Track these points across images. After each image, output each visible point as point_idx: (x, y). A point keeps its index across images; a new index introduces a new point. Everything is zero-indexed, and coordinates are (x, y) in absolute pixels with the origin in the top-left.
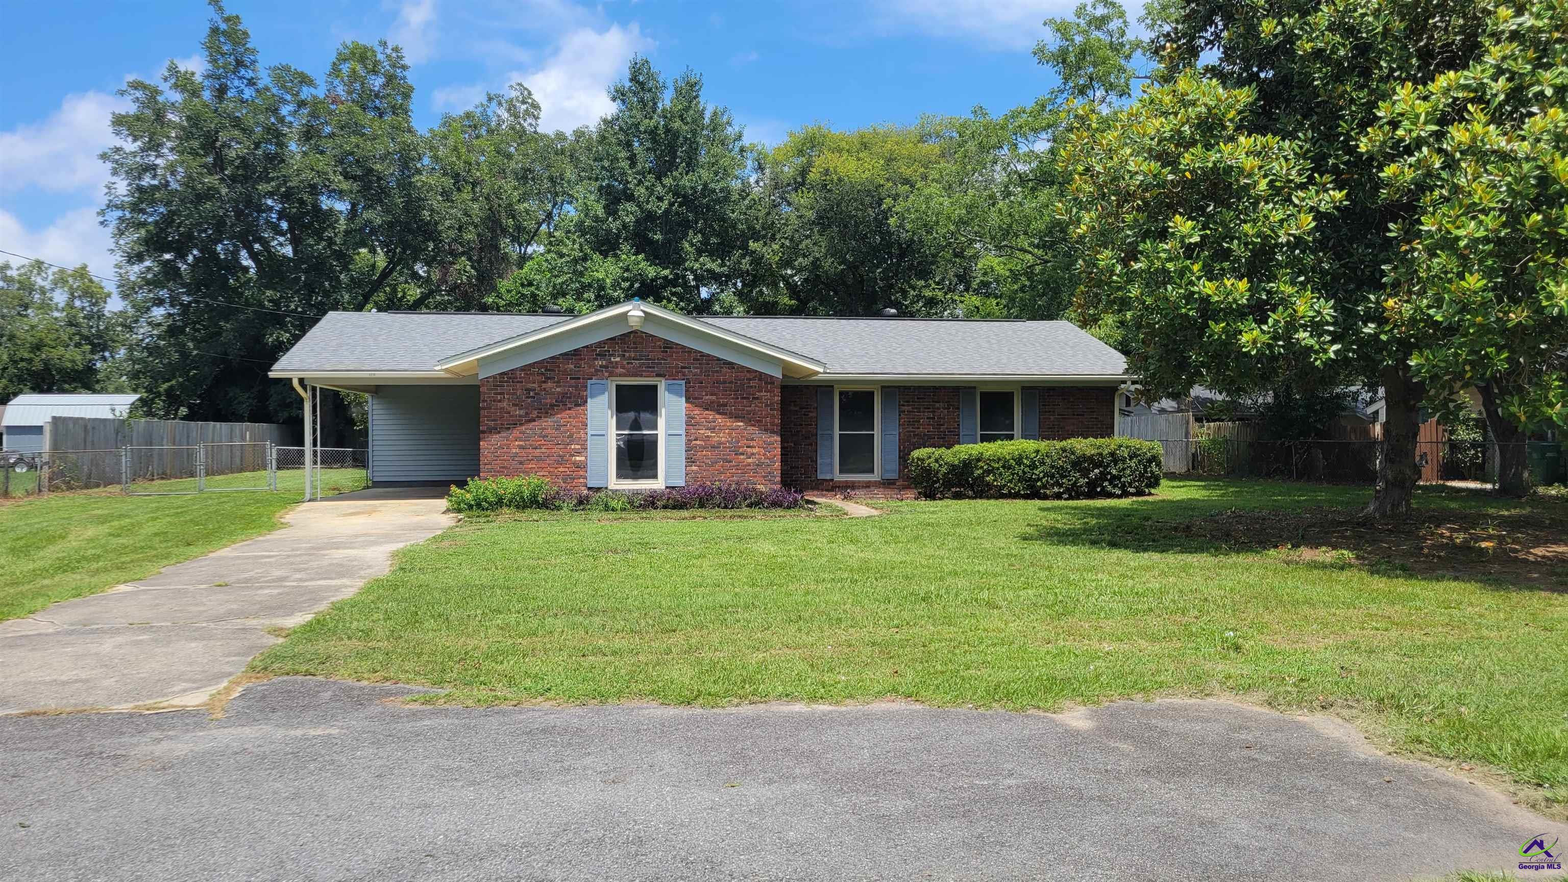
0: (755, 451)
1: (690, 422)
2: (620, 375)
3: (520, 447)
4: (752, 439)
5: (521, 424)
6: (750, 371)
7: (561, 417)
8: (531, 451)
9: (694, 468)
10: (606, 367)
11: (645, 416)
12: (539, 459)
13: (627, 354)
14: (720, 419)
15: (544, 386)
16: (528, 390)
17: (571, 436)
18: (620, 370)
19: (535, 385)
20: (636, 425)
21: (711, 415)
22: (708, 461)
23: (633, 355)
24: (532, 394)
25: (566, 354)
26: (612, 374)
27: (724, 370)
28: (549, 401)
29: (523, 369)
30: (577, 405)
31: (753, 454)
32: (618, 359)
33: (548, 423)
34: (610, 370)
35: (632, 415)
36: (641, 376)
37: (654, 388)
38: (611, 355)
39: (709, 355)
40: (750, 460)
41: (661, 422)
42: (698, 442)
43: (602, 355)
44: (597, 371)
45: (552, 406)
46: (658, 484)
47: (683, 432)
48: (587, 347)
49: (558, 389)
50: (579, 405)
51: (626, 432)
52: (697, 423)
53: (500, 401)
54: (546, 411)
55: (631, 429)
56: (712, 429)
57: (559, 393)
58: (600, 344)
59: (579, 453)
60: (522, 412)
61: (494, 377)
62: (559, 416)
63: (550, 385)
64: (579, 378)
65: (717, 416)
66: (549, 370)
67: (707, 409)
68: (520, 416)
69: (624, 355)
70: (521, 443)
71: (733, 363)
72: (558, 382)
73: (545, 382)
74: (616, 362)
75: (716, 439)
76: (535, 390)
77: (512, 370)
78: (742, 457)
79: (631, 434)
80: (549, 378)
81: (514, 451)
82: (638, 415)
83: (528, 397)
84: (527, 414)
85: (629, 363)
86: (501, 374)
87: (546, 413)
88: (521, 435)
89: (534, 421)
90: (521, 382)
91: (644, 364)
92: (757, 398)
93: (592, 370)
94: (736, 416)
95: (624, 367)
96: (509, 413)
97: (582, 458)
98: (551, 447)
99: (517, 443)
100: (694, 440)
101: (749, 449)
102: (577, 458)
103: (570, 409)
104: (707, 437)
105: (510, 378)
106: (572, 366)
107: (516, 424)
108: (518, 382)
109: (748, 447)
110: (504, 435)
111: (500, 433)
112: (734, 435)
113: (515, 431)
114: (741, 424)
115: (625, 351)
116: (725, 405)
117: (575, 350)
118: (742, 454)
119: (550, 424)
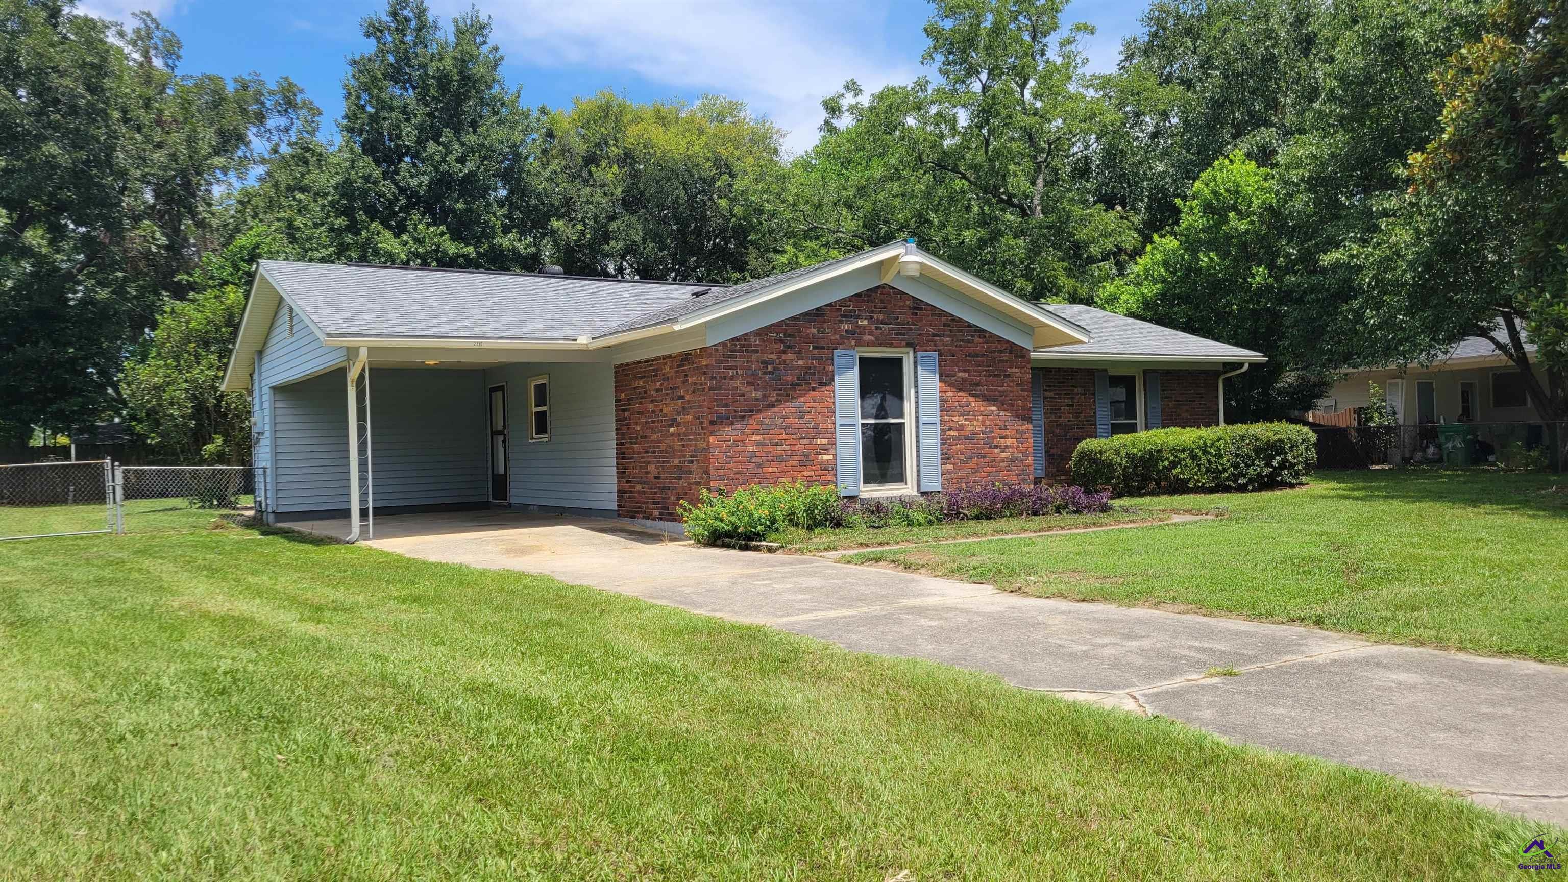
0: (1009, 442)
1: (945, 408)
2: (868, 345)
3: (758, 443)
4: (1006, 428)
5: (759, 411)
6: (1001, 340)
7: (805, 401)
8: (771, 448)
9: (949, 467)
10: (852, 332)
11: (890, 400)
12: (780, 459)
13: (875, 317)
14: (974, 403)
15: (784, 357)
16: (765, 363)
17: (816, 427)
18: (867, 338)
19: (774, 357)
20: (881, 412)
21: (964, 397)
22: (962, 457)
23: (881, 317)
24: (770, 368)
25: (807, 314)
26: (859, 343)
27: (976, 339)
28: (789, 378)
29: (761, 332)
30: (822, 384)
31: (1007, 447)
32: (865, 322)
33: (789, 408)
34: (856, 337)
35: (876, 400)
36: (891, 345)
37: (898, 362)
38: (858, 317)
39: (960, 320)
40: (1003, 455)
41: (909, 407)
42: (952, 433)
43: (846, 316)
44: (842, 337)
45: (794, 385)
46: (907, 490)
47: (937, 420)
48: (830, 305)
49: (800, 363)
50: (826, 385)
51: (872, 421)
52: (951, 409)
53: (732, 378)
54: (788, 392)
55: (877, 417)
56: (965, 415)
57: (799, 367)
58: (844, 302)
59: (826, 450)
60: (759, 395)
61: (724, 344)
62: (802, 399)
63: (790, 356)
64: (823, 348)
65: (971, 399)
66: (789, 336)
67: (960, 390)
68: (757, 399)
69: (872, 317)
70: (759, 438)
71: (984, 331)
72: (799, 352)
73: (784, 352)
74: (864, 327)
75: (970, 428)
76: (772, 363)
77: (746, 334)
78: (996, 451)
79: (876, 425)
80: (789, 347)
81: (751, 449)
82: (883, 399)
83: (765, 373)
84: (764, 396)
85: (877, 328)
86: (733, 339)
87: (788, 395)
88: (759, 427)
89: (773, 406)
90: (757, 352)
91: (893, 329)
92: (1009, 376)
93: (837, 337)
94: (988, 399)
95: (871, 334)
96: (743, 395)
97: (831, 457)
98: (794, 442)
99: (754, 438)
100: (950, 429)
101: (1002, 441)
102: (825, 457)
103: (814, 389)
104: (962, 425)
105: (743, 346)
106: (814, 331)
107: (752, 411)
108: (754, 352)
109: (1002, 438)
110: (738, 426)
111: (732, 423)
112: (988, 423)
113: (751, 421)
114: (994, 408)
115: (872, 312)
116: (977, 385)
117: (817, 309)
118: (996, 447)
119: (793, 410)
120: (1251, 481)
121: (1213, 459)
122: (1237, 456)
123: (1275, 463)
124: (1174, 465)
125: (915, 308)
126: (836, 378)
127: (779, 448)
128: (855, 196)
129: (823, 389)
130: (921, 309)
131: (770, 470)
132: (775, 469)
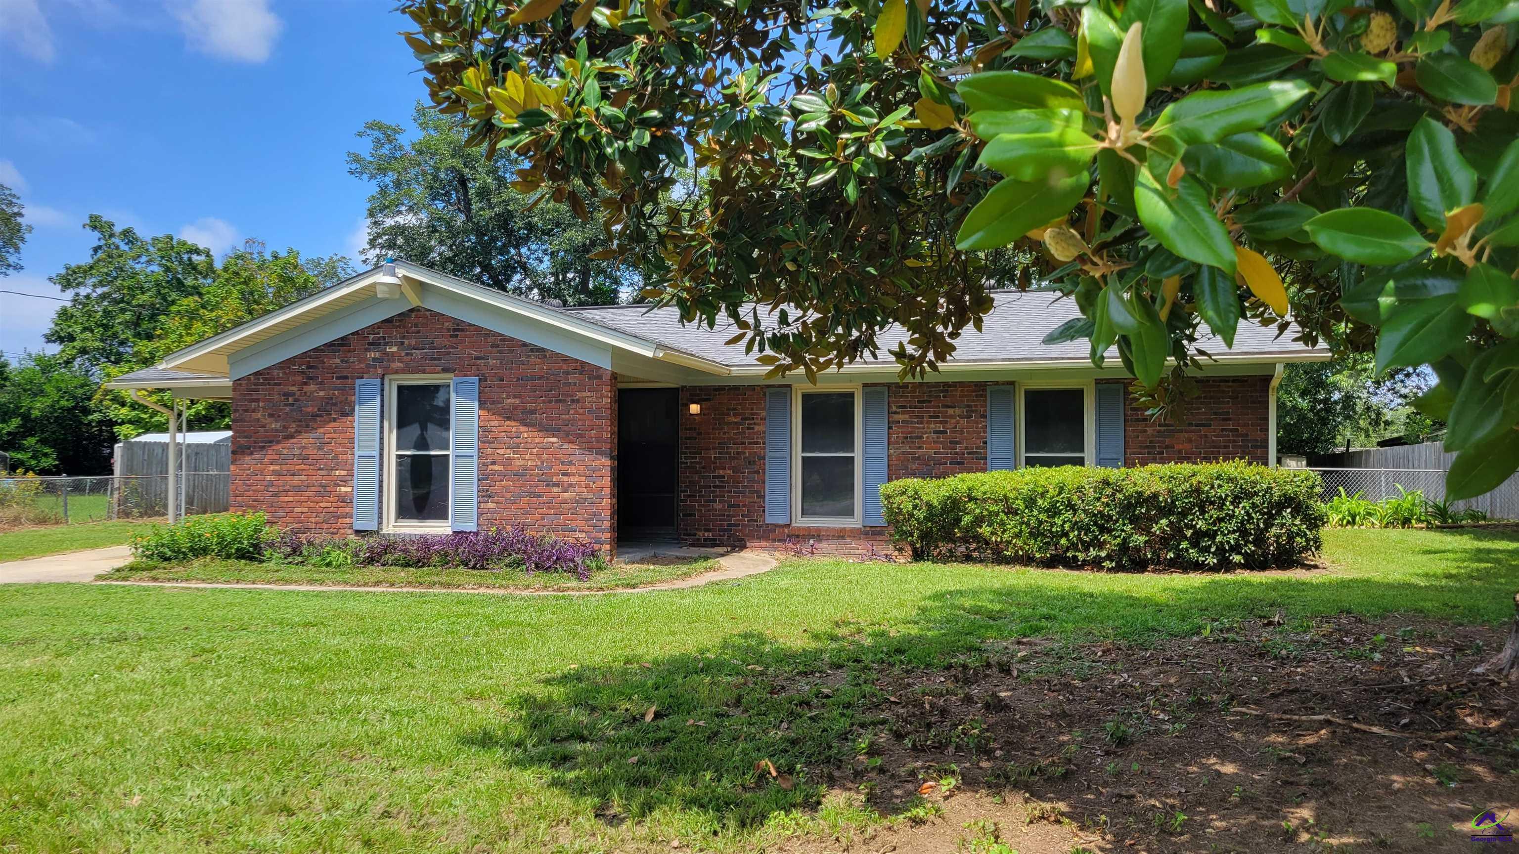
0: (573, 480)
1: (486, 439)
2: (402, 372)
3: (275, 473)
4: (571, 463)
5: (278, 442)
6: (566, 360)
7: (327, 431)
8: (288, 478)
9: (491, 505)
10: (380, 360)
11: (432, 430)
12: (298, 489)
13: (406, 342)
14: (526, 434)
15: (306, 388)
16: (287, 395)
17: (335, 458)
18: (397, 365)
19: (294, 388)
20: (422, 444)
21: (513, 426)
22: (508, 495)
23: (412, 342)
24: (291, 400)
25: (330, 345)
26: (391, 371)
27: (533, 359)
28: (310, 409)
30: (344, 415)
31: (571, 485)
32: (395, 349)
33: (307, 439)
34: (386, 365)
35: (414, 430)
36: (424, 372)
37: (443, 389)
38: (386, 344)
39: (509, 339)
40: (566, 495)
42: (497, 467)
43: (375, 344)
44: (368, 366)
45: (315, 416)
46: (446, 528)
47: (474, 452)
49: (322, 394)
50: (347, 415)
51: (411, 453)
53: (252, 411)
54: (307, 423)
55: (417, 447)
56: (516, 448)
57: (322, 398)
59: (345, 482)
60: (279, 425)
61: (247, 378)
62: (322, 430)
63: (312, 387)
64: (346, 378)
65: (522, 429)
66: (311, 367)
67: (509, 419)
68: (277, 430)
69: (402, 343)
70: (277, 467)
71: (543, 350)
72: (321, 383)
73: (306, 384)
74: (393, 353)
75: (520, 463)
76: (294, 395)
77: (268, 368)
78: (555, 489)
79: (413, 457)
80: (311, 378)
81: (268, 478)
82: (424, 428)
83: (286, 405)
84: (284, 427)
85: (407, 354)
86: (257, 374)
87: (307, 426)
88: (277, 457)
89: (292, 437)
90: (280, 384)
91: (426, 355)
92: (578, 401)
93: (363, 365)
94: (547, 429)
95: (400, 361)
96: (264, 426)
97: (349, 489)
98: (311, 472)
99: (272, 468)
100: (493, 463)
101: (565, 478)
102: (343, 489)
103: (335, 420)
104: (509, 459)
105: (265, 379)
106: (338, 361)
107: (271, 441)
108: (276, 384)
109: (563, 475)
110: (257, 456)
111: (252, 453)
112: (545, 456)
113: (270, 452)
114: (554, 440)
115: (404, 337)
116: (533, 412)
117: (342, 339)
118: (556, 485)
119: (311, 441)
125: (455, 330)
126: (357, 408)
127: (296, 478)
129: (345, 419)
130: (462, 330)
131: (287, 499)
132: (291, 499)
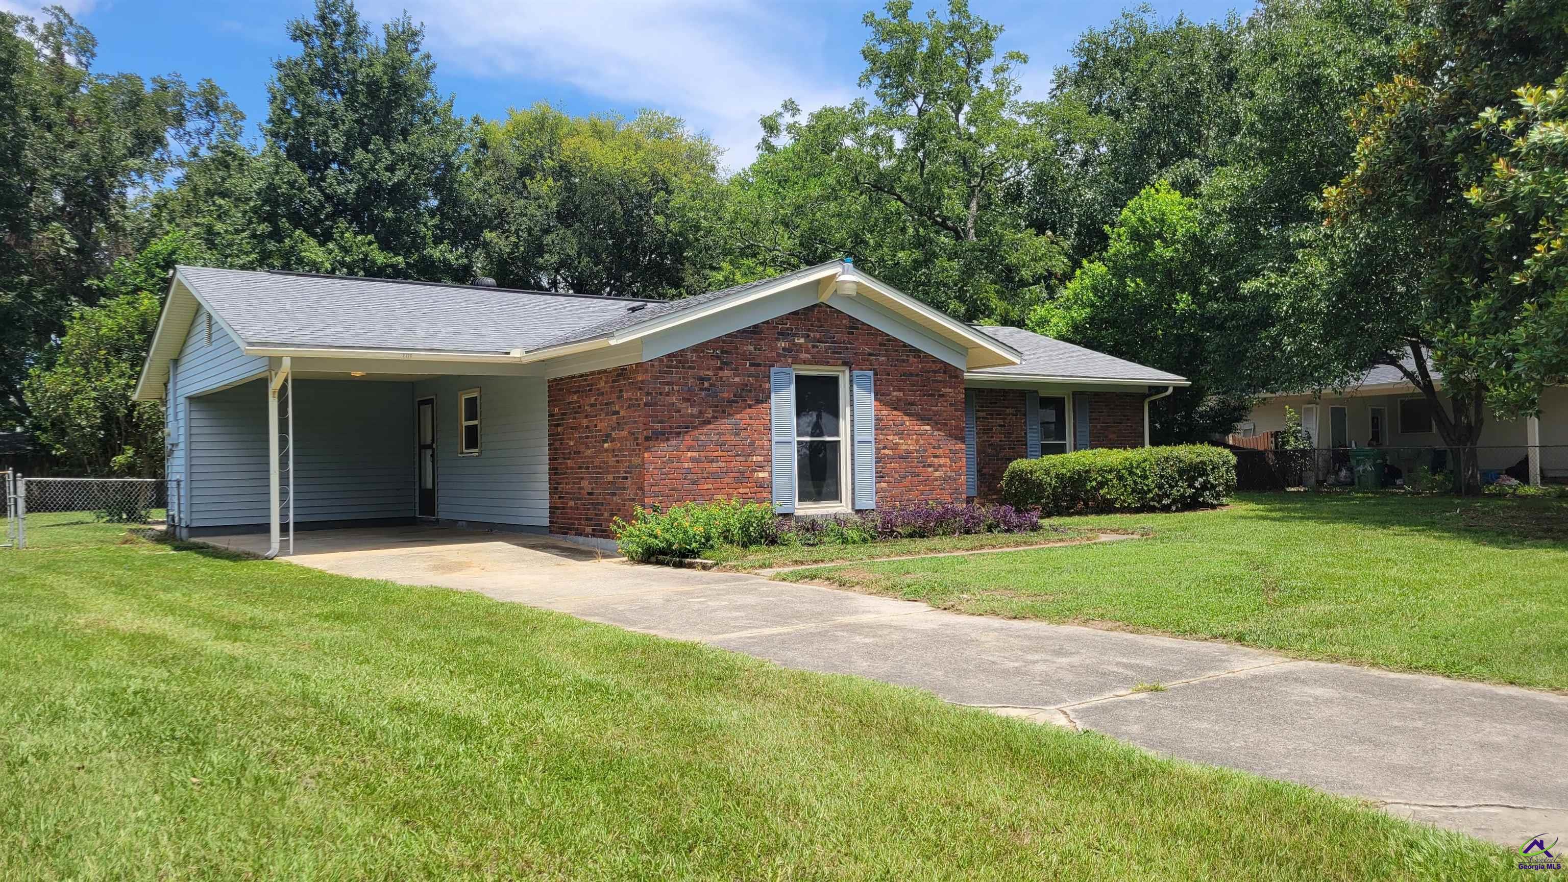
0: (942, 461)
1: (880, 426)
2: (804, 363)
3: (693, 460)
4: (939, 447)
5: (695, 428)
6: (936, 360)
7: (742, 418)
8: (706, 465)
9: (884, 485)
10: (789, 350)
11: (826, 418)
12: (715, 476)
13: (812, 335)
14: (908, 422)
15: (721, 373)
16: (702, 379)
17: (752, 444)
18: (804, 356)
19: (710, 373)
20: (817, 430)
21: (898, 416)
22: (897, 476)
23: (818, 335)
24: (706, 385)
25: (744, 331)
26: (796, 361)
27: (911, 359)
28: (726, 395)
29: (698, 349)
30: (759, 402)
31: (940, 466)
32: (802, 341)
33: (725, 425)
34: (792, 355)
35: (812, 417)
36: (827, 364)
37: (834, 381)
38: (795, 335)
39: (895, 340)
40: (937, 474)
41: (844, 425)
42: (887, 452)
43: (783, 334)
44: (779, 355)
45: (730, 402)
46: (842, 508)
47: (872, 439)
48: (767, 322)
49: (737, 379)
50: (762, 402)
51: (808, 439)
52: (885, 427)
53: (668, 394)
54: (723, 409)
55: (812, 435)
56: (900, 434)
57: (735, 384)
58: (782, 320)
59: (761, 468)
60: (695, 411)
61: (660, 360)
62: (738, 416)
63: (726, 373)
64: (759, 365)
65: (906, 418)
66: (726, 352)
67: (895, 409)
68: (692, 416)
69: (808, 336)
70: (695, 454)
71: (919, 351)
72: (736, 369)
73: (721, 369)
74: (800, 344)
75: (904, 447)
76: (709, 379)
77: (683, 350)
78: (930, 469)
79: (811, 442)
80: (726, 364)
81: (686, 465)
82: (819, 417)
83: (701, 390)
84: (700, 412)
85: (813, 347)
86: (669, 355)
87: (724, 412)
88: (695, 443)
89: (709, 423)
90: (694, 368)
91: (830, 348)
92: (942, 396)
93: (774, 354)
94: (923, 418)
95: (807, 352)
96: (679, 411)
97: (766, 475)
98: (730, 459)
99: (689, 454)
100: (884, 448)
101: (936, 460)
102: (761, 475)
103: (750, 407)
104: (896, 444)
105: (680, 362)
106: (752, 348)
107: (688, 427)
108: (690, 368)
109: (935, 457)
110: (674, 442)
111: (668, 439)
112: (922, 442)
113: (687, 437)
114: (928, 428)
115: (809, 330)
116: (912, 404)
117: (755, 326)
118: (930, 466)
119: (729, 427)
120: (1174, 501)
121: (1138, 480)
122: (1162, 477)
123: (1197, 484)
124: (1101, 485)
125: (851, 328)
126: (773, 395)
127: (714, 465)
128: (792, 215)
129: (760, 406)
130: (857, 328)
131: (706, 487)
132: (710, 486)
